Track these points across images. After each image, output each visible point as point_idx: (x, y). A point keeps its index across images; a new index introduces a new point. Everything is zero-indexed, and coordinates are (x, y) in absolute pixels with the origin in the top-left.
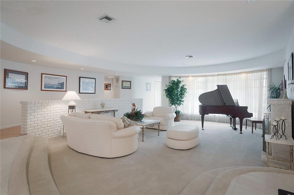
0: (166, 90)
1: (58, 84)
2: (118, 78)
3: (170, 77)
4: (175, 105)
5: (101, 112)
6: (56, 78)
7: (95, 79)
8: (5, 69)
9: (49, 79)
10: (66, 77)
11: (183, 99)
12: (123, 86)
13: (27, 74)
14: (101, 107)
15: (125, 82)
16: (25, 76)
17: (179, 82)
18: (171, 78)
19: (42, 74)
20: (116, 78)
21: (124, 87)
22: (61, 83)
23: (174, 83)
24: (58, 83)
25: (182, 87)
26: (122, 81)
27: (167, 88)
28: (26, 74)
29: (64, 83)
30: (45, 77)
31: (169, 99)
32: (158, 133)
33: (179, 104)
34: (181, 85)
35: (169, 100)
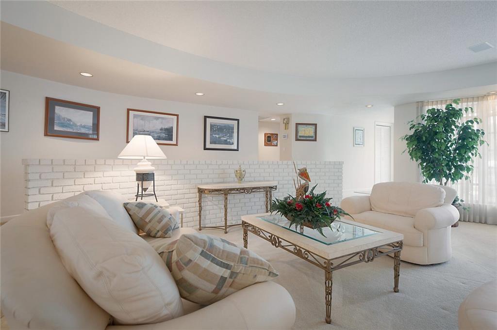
0: (410, 139)
1: (161, 129)
2: (288, 119)
3: (421, 104)
4: (439, 180)
5: (231, 190)
6: (157, 118)
7: (238, 120)
8: (46, 97)
9: (142, 119)
10: (177, 115)
11: (469, 163)
12: (300, 134)
13: (98, 109)
14: (236, 179)
15: (302, 126)
16: (92, 113)
17: (453, 113)
18: (422, 106)
19: (128, 110)
20: (284, 119)
21: (300, 137)
22: (166, 130)
23: (435, 115)
24: (160, 127)
25: (465, 128)
26: (297, 124)
27: (412, 132)
28: (96, 110)
29: (172, 127)
30: (135, 116)
31: (420, 161)
32: (393, 272)
33: (455, 177)
34: (460, 122)
35: (421, 164)
